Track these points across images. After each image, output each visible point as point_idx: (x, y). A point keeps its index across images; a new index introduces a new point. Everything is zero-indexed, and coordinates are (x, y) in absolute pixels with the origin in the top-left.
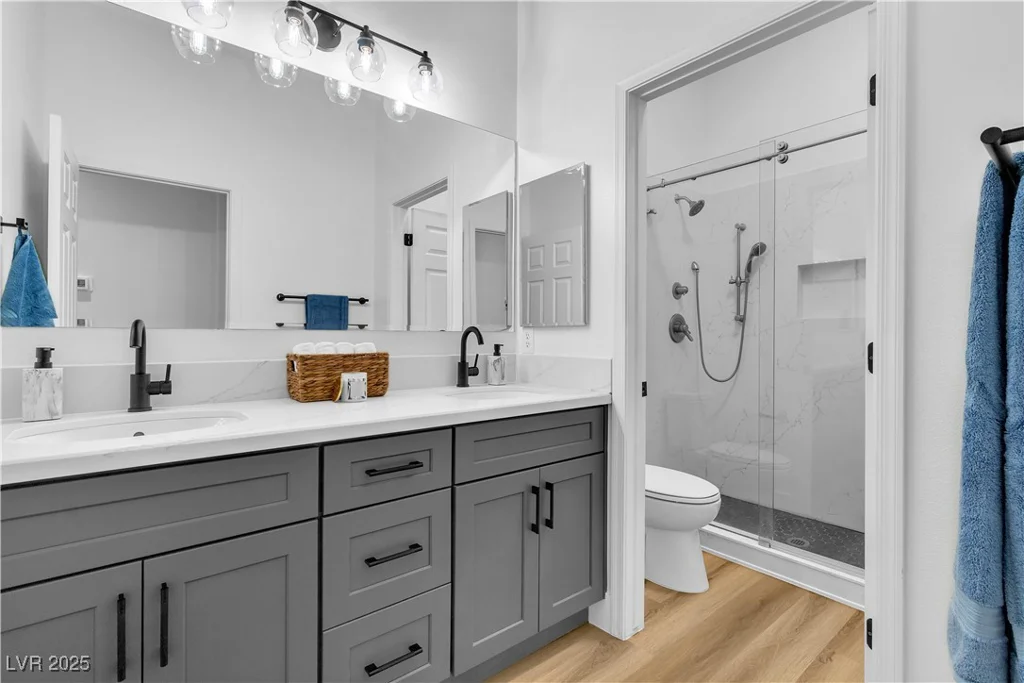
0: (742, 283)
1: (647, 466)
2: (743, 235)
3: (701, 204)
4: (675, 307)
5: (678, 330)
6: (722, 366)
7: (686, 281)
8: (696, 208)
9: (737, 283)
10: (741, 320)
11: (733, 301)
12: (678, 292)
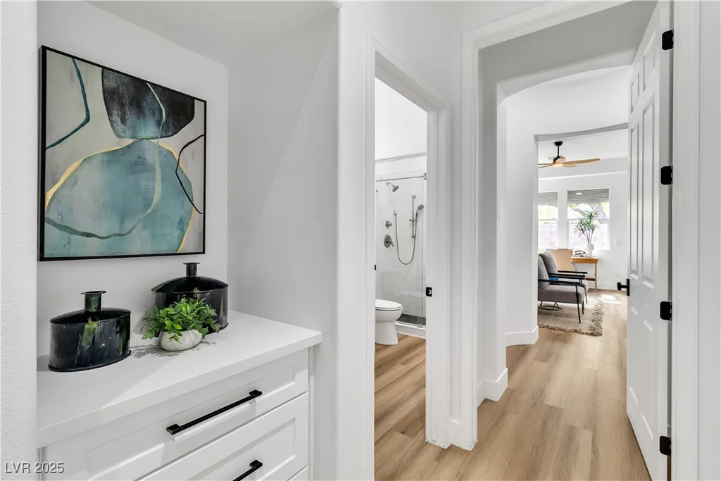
0: (414, 221)
1: (377, 300)
2: (415, 199)
3: (397, 187)
4: (386, 232)
5: (388, 242)
6: (406, 257)
7: (392, 221)
8: (395, 189)
9: (413, 221)
10: (414, 237)
11: (411, 229)
12: (388, 225)
